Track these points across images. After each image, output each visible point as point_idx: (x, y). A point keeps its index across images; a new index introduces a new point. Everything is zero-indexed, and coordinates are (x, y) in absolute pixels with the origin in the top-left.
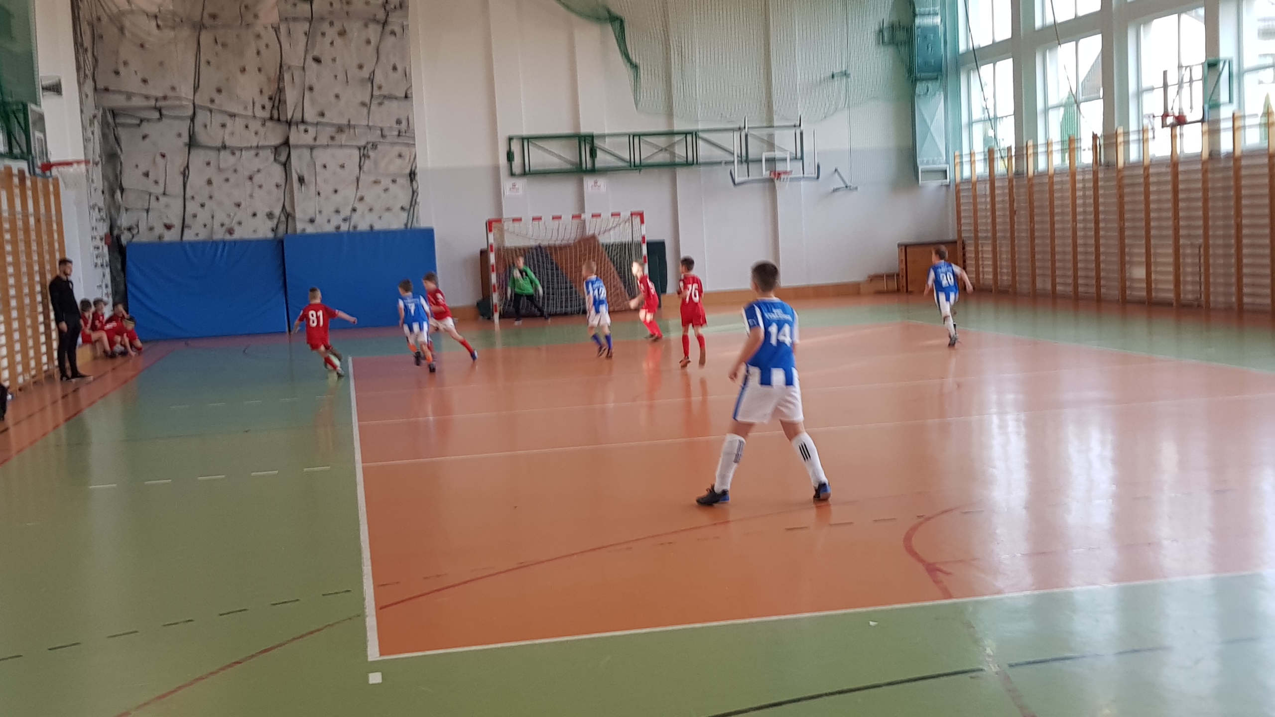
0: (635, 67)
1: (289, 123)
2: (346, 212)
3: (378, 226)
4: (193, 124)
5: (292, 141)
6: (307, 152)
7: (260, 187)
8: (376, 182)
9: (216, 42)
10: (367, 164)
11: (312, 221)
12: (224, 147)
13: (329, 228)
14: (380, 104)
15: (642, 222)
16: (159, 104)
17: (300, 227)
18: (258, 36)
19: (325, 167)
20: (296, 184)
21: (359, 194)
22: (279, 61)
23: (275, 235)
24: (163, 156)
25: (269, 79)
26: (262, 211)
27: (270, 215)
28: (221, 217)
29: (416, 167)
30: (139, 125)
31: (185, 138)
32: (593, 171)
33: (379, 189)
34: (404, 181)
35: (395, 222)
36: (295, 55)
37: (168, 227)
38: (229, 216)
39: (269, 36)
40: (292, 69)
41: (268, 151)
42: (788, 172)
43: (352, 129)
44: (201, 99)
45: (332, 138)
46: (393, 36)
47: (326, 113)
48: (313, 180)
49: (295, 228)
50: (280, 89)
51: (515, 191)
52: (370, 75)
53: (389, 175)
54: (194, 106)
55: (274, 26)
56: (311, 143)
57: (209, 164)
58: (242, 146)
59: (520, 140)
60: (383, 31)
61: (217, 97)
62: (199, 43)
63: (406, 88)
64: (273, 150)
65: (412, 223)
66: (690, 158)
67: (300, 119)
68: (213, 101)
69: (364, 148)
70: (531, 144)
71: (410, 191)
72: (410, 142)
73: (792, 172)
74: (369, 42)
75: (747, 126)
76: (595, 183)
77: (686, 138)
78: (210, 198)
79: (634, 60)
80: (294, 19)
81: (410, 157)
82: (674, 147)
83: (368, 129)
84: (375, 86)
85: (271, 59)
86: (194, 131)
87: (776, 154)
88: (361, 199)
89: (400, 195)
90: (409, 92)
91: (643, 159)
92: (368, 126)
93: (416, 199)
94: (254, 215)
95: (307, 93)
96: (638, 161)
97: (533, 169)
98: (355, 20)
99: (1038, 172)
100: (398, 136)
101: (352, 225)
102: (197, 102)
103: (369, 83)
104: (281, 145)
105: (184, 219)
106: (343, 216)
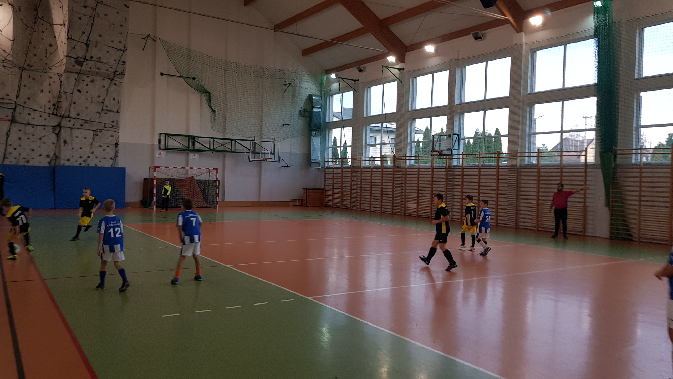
0: (214, 112)
1: (62, 117)
2: (85, 158)
3: (99, 165)
4: (14, 113)
5: (62, 124)
6: (69, 130)
7: (45, 143)
8: (100, 146)
9: (30, 77)
10: (97, 138)
11: (68, 160)
13: (76, 164)
14: (105, 113)
15: (217, 173)
18: (51, 78)
19: (77, 137)
20: (62, 143)
21: (92, 150)
22: (59, 90)
23: (50, 165)
25: (54, 97)
26: (44, 154)
27: (48, 156)
28: (24, 155)
29: (118, 142)
31: (10, 118)
32: (194, 151)
33: (101, 149)
34: (113, 147)
35: (107, 164)
36: (68, 88)
38: (28, 155)
39: (56, 78)
40: (66, 94)
41: (50, 127)
42: (270, 159)
43: (91, 122)
44: (20, 101)
45: (82, 125)
46: (115, 86)
47: (80, 114)
48: (70, 142)
49: (60, 163)
50: (59, 102)
51: (160, 156)
52: (102, 101)
53: (106, 144)
54: (16, 104)
55: (58, 74)
56: (71, 126)
57: (20, 130)
58: (38, 124)
59: (165, 135)
60: (111, 83)
61: (27, 101)
62: (21, 77)
63: (117, 109)
64: (52, 127)
65: (115, 164)
66: (233, 149)
67: (67, 116)
68: (25, 103)
69: (96, 131)
70: (169, 138)
71: (115, 151)
72: (117, 131)
73: (272, 159)
74: (104, 87)
75: (255, 140)
76: (194, 155)
77: (231, 142)
78: (20, 146)
79: (214, 109)
80: (71, 72)
81: (116, 137)
82: (226, 144)
83: (98, 123)
84: (104, 106)
85: (56, 88)
86: (14, 115)
87: (265, 151)
88: (93, 152)
89: (110, 152)
90: (119, 110)
91: (214, 148)
92: (98, 122)
93: (117, 154)
94: (40, 155)
95: (73, 104)
96: (212, 148)
97: (169, 147)
98: (99, 77)
99: (362, 167)
100: (112, 128)
101: (87, 163)
102: (17, 103)
103: (102, 104)
104: (57, 126)
105: (5, 154)
106: (83, 159)
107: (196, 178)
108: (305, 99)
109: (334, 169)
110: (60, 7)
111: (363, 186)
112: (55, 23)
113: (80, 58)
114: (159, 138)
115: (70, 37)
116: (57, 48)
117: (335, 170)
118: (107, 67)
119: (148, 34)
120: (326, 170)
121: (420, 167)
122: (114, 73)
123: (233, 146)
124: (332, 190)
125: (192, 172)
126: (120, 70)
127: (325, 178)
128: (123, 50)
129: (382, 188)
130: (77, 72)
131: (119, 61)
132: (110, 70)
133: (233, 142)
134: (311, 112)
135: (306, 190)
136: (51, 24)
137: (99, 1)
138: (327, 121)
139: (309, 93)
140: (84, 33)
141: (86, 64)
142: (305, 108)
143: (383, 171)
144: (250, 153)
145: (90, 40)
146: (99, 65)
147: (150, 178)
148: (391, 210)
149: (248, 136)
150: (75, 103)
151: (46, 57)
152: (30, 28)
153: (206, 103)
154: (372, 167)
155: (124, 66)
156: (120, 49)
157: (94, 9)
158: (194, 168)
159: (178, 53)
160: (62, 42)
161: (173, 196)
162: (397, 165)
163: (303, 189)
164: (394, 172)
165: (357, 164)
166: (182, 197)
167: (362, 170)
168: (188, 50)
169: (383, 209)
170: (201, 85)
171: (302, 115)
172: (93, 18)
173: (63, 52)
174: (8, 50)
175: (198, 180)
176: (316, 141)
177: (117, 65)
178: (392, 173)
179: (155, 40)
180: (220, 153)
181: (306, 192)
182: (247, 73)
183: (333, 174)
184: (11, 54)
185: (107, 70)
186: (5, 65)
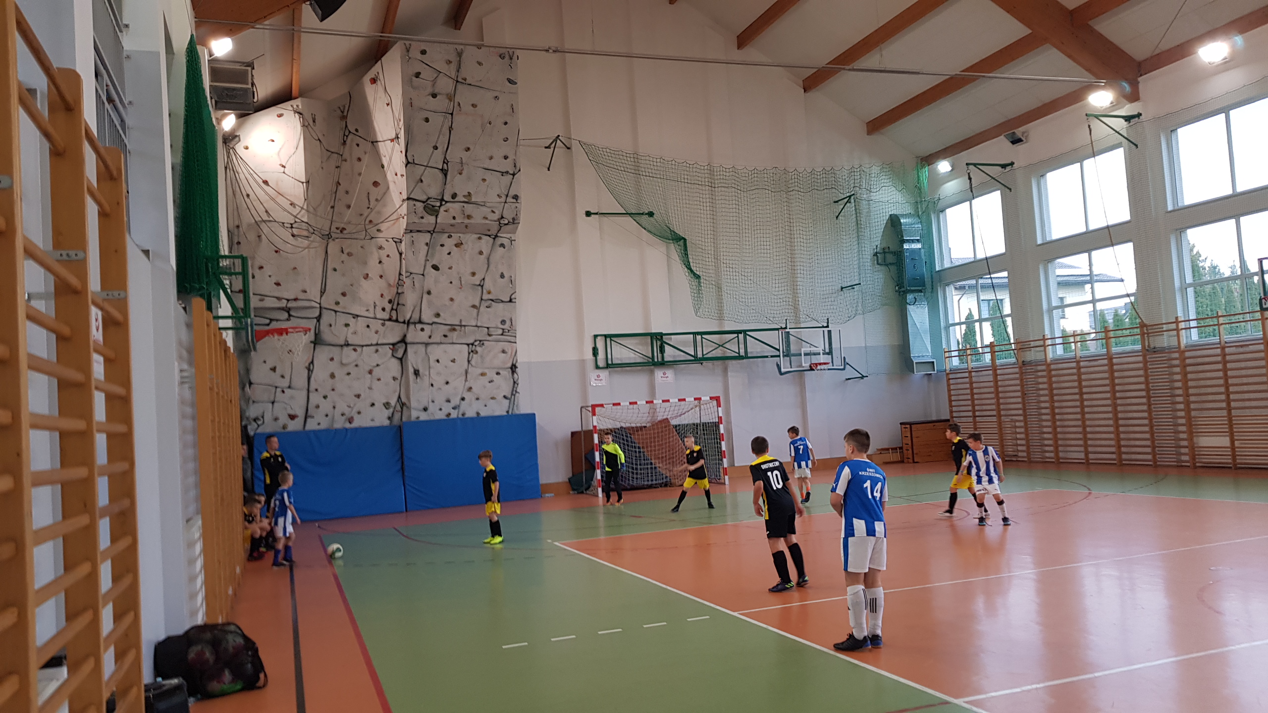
0: (696, 276)
1: (408, 323)
2: (456, 401)
3: (483, 414)
4: (319, 324)
5: (409, 339)
6: (422, 348)
7: (379, 380)
8: (483, 374)
9: (342, 252)
10: (475, 359)
13: (441, 416)
14: (487, 307)
15: (719, 405)
16: (290, 305)
18: (381, 248)
19: (438, 361)
20: (412, 376)
21: (468, 385)
22: (398, 269)
23: (391, 423)
24: (289, 352)
25: (390, 285)
26: (380, 401)
27: (387, 405)
28: (342, 407)
29: (517, 361)
31: (311, 337)
32: (663, 364)
33: (484, 380)
34: (506, 373)
35: (499, 409)
36: (415, 263)
37: (292, 417)
38: (349, 407)
39: (391, 248)
40: (412, 276)
41: (388, 346)
42: (825, 364)
43: (463, 328)
44: (328, 302)
45: (445, 336)
46: (502, 248)
47: (441, 314)
48: (427, 373)
49: (410, 416)
50: (399, 294)
51: (599, 382)
52: (481, 281)
53: (494, 368)
54: (320, 307)
55: (395, 239)
56: (426, 340)
58: (363, 344)
59: (604, 338)
60: (493, 244)
61: (341, 300)
62: (327, 252)
63: (511, 293)
64: (391, 347)
65: (513, 409)
66: (742, 353)
67: (417, 320)
68: (337, 303)
69: (472, 344)
70: (612, 342)
71: (512, 380)
72: (512, 339)
73: (828, 363)
74: (481, 253)
75: (788, 327)
76: (664, 374)
77: (738, 337)
78: (333, 390)
79: (695, 272)
80: (418, 231)
81: (512, 353)
82: (727, 344)
83: (476, 328)
84: (485, 291)
85: (391, 267)
86: (319, 330)
87: (811, 349)
88: (470, 389)
89: (503, 385)
90: (513, 297)
91: (704, 353)
92: (476, 326)
93: (516, 388)
94: (373, 405)
95: (425, 296)
96: (700, 355)
97: (614, 363)
98: (470, 234)
99: (1049, 360)
100: (502, 335)
101: (460, 413)
102: (323, 305)
103: (480, 288)
104: (399, 342)
105: (307, 410)
106: (452, 404)
107: (674, 422)
108: (883, 226)
109: (970, 372)
110: (388, 105)
111: (1056, 404)
112: (380, 139)
113: (432, 200)
114: (593, 346)
115: (410, 160)
116: (388, 188)
117: (973, 374)
118: (485, 211)
119: (556, 135)
120: (951, 376)
121: (1226, 342)
122: (500, 223)
123: (742, 346)
124: (971, 419)
125: (667, 410)
126: (509, 215)
127: (950, 396)
128: (511, 172)
129: (1115, 406)
130: (429, 230)
131: (507, 196)
132: (491, 216)
133: (741, 336)
134: (899, 254)
135: (908, 426)
136: (372, 142)
137: (460, 80)
138: (937, 269)
139: (890, 213)
140: (436, 148)
141: (446, 211)
142: (884, 245)
143: (1111, 364)
144: (779, 356)
145: (448, 162)
146: (469, 209)
147: (584, 429)
148: (1150, 457)
149: (771, 319)
150: (429, 293)
151: (368, 208)
152: (336, 155)
153: (679, 261)
154: (1078, 358)
155: (517, 204)
156: (507, 172)
157: (451, 98)
158: (671, 401)
159: (617, 166)
160: (396, 175)
161: (632, 464)
162: (1152, 346)
163: (901, 424)
164: (1145, 362)
165: (1032, 356)
166: (651, 464)
167: (1049, 367)
168: (635, 156)
169: (1124, 456)
170: (666, 226)
171: (880, 261)
172: (450, 115)
173: (401, 193)
174: (300, 201)
175: (679, 425)
176: (918, 315)
177: (503, 204)
178: (1141, 365)
179: (568, 146)
180: (716, 362)
181: (909, 429)
182: (758, 187)
183: (971, 383)
184: (305, 207)
185: (485, 218)
186: (295, 233)
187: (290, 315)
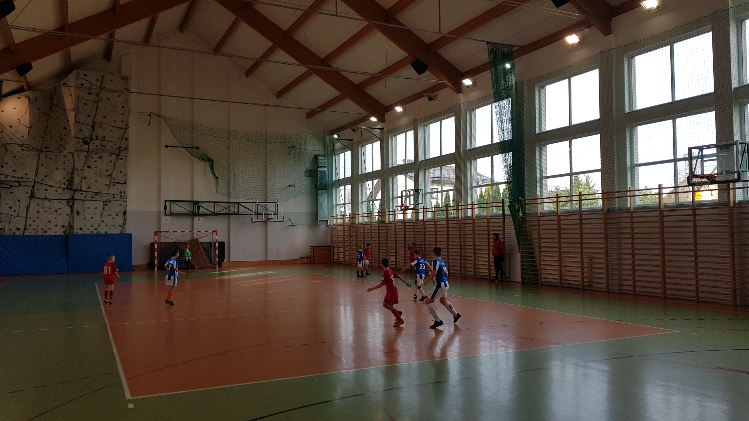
0: (217, 177)
1: (75, 190)
2: (96, 226)
3: (108, 233)
4: (33, 189)
5: (75, 198)
6: (81, 202)
7: (60, 215)
8: (109, 215)
9: (47, 158)
10: (106, 208)
11: (81, 229)
12: (46, 199)
13: (88, 232)
14: (113, 185)
15: (217, 235)
16: (20, 180)
17: (76, 231)
18: (65, 156)
20: (75, 214)
21: (102, 219)
22: (73, 166)
23: (65, 234)
24: (19, 201)
25: (68, 173)
26: (60, 223)
27: (63, 226)
28: (42, 226)
29: (126, 210)
30: (9, 188)
31: (29, 194)
32: (198, 215)
33: (110, 218)
34: (121, 215)
35: (117, 231)
36: (79, 164)
37: (18, 229)
38: (45, 226)
39: (70, 157)
40: (78, 170)
41: (65, 201)
42: (273, 219)
43: (101, 194)
44: (38, 179)
45: (93, 197)
46: (121, 160)
47: (91, 187)
48: (83, 213)
49: (73, 232)
50: (72, 177)
51: (166, 221)
52: (110, 174)
53: (115, 212)
54: (34, 182)
55: (71, 153)
56: (84, 198)
57: (38, 205)
58: (53, 199)
59: (169, 202)
60: (117, 158)
61: (45, 179)
62: (39, 157)
63: (124, 180)
64: (67, 200)
65: (123, 231)
66: (237, 212)
67: (80, 189)
68: (43, 180)
69: (106, 201)
70: (174, 204)
71: (123, 219)
72: (125, 200)
74: (111, 162)
75: (259, 202)
76: (199, 219)
78: (38, 218)
79: (216, 175)
80: (81, 151)
81: (124, 206)
82: (230, 207)
83: (108, 195)
84: (112, 179)
85: (69, 165)
86: (33, 192)
87: (268, 212)
88: (103, 221)
89: (119, 220)
90: (126, 181)
91: (218, 211)
93: (126, 222)
94: (56, 226)
95: (84, 179)
96: (216, 212)
97: (174, 213)
98: (105, 153)
100: (120, 198)
101: (98, 231)
102: (36, 181)
103: (110, 177)
104: (71, 199)
105: (25, 225)
106: (94, 227)
107: (201, 240)
108: (311, 159)
109: (338, 226)
110: (70, 95)
112: (66, 109)
113: (87, 138)
114: (165, 205)
115: (77, 121)
116: (70, 131)
118: (112, 144)
119: (151, 111)
120: (332, 227)
121: (396, 221)
122: (119, 149)
123: (236, 209)
124: (337, 246)
125: (194, 235)
126: (123, 146)
127: (332, 236)
128: (125, 128)
130: (86, 151)
131: (122, 138)
132: (115, 146)
133: (236, 204)
134: (316, 172)
135: (313, 248)
136: (64, 110)
137: (102, 88)
138: (334, 180)
139: (314, 154)
140: (89, 116)
141: (93, 143)
142: (310, 168)
143: (371, 227)
145: (95, 122)
146: (104, 143)
149: (251, 198)
150: (85, 178)
151: (61, 139)
152: (47, 115)
153: (209, 170)
154: (362, 224)
155: (127, 142)
156: (123, 128)
157: (97, 95)
159: (179, 127)
160: (73, 125)
162: (381, 221)
163: (310, 247)
167: (357, 226)
168: (191, 123)
170: (204, 154)
171: (308, 175)
172: (97, 102)
174: (26, 135)
175: (202, 242)
176: (323, 200)
177: (120, 142)
178: (378, 228)
179: (159, 116)
180: (224, 215)
182: (248, 140)
183: (336, 231)
184: (29, 138)
185: (112, 147)
186: (23, 149)
187: (20, 184)
